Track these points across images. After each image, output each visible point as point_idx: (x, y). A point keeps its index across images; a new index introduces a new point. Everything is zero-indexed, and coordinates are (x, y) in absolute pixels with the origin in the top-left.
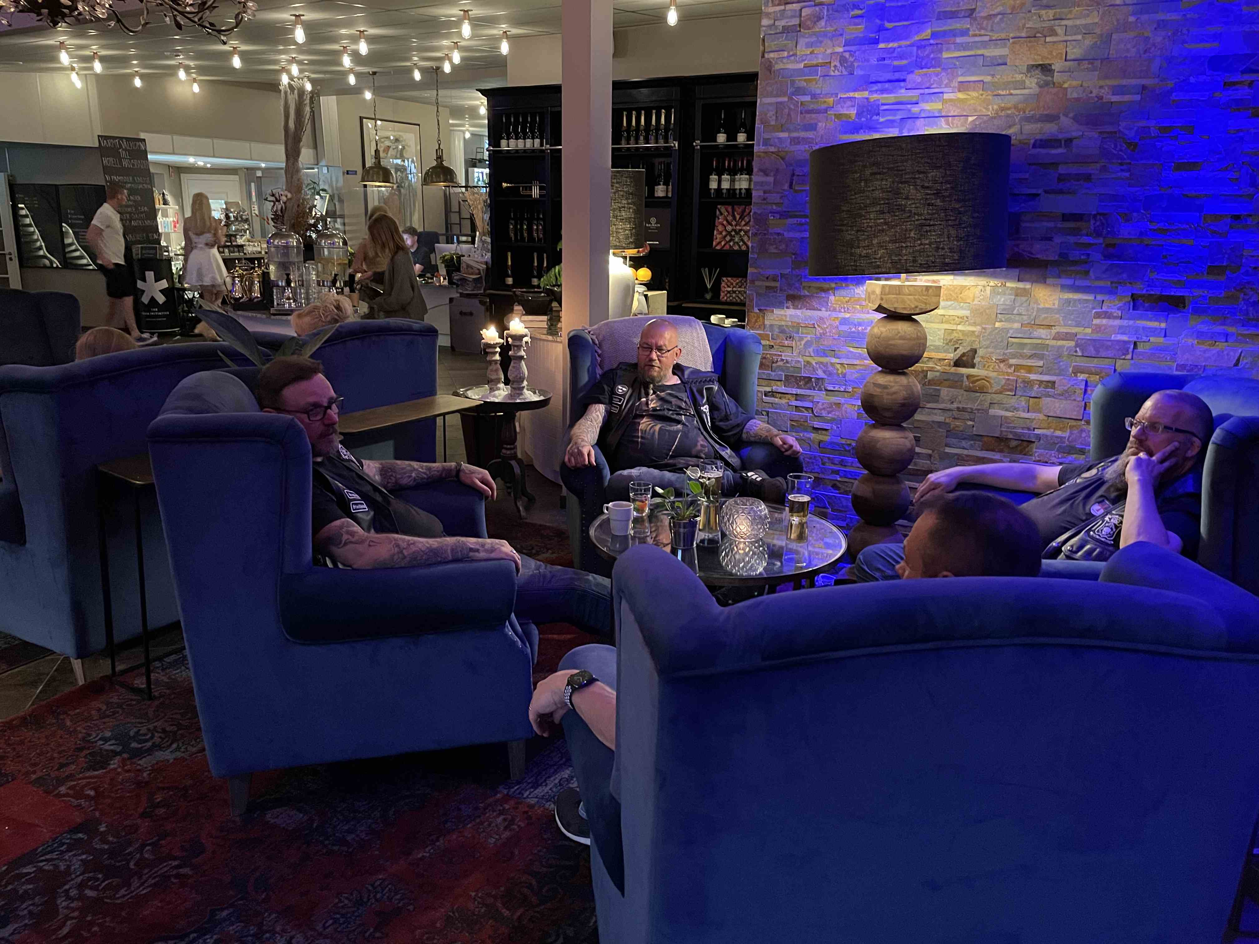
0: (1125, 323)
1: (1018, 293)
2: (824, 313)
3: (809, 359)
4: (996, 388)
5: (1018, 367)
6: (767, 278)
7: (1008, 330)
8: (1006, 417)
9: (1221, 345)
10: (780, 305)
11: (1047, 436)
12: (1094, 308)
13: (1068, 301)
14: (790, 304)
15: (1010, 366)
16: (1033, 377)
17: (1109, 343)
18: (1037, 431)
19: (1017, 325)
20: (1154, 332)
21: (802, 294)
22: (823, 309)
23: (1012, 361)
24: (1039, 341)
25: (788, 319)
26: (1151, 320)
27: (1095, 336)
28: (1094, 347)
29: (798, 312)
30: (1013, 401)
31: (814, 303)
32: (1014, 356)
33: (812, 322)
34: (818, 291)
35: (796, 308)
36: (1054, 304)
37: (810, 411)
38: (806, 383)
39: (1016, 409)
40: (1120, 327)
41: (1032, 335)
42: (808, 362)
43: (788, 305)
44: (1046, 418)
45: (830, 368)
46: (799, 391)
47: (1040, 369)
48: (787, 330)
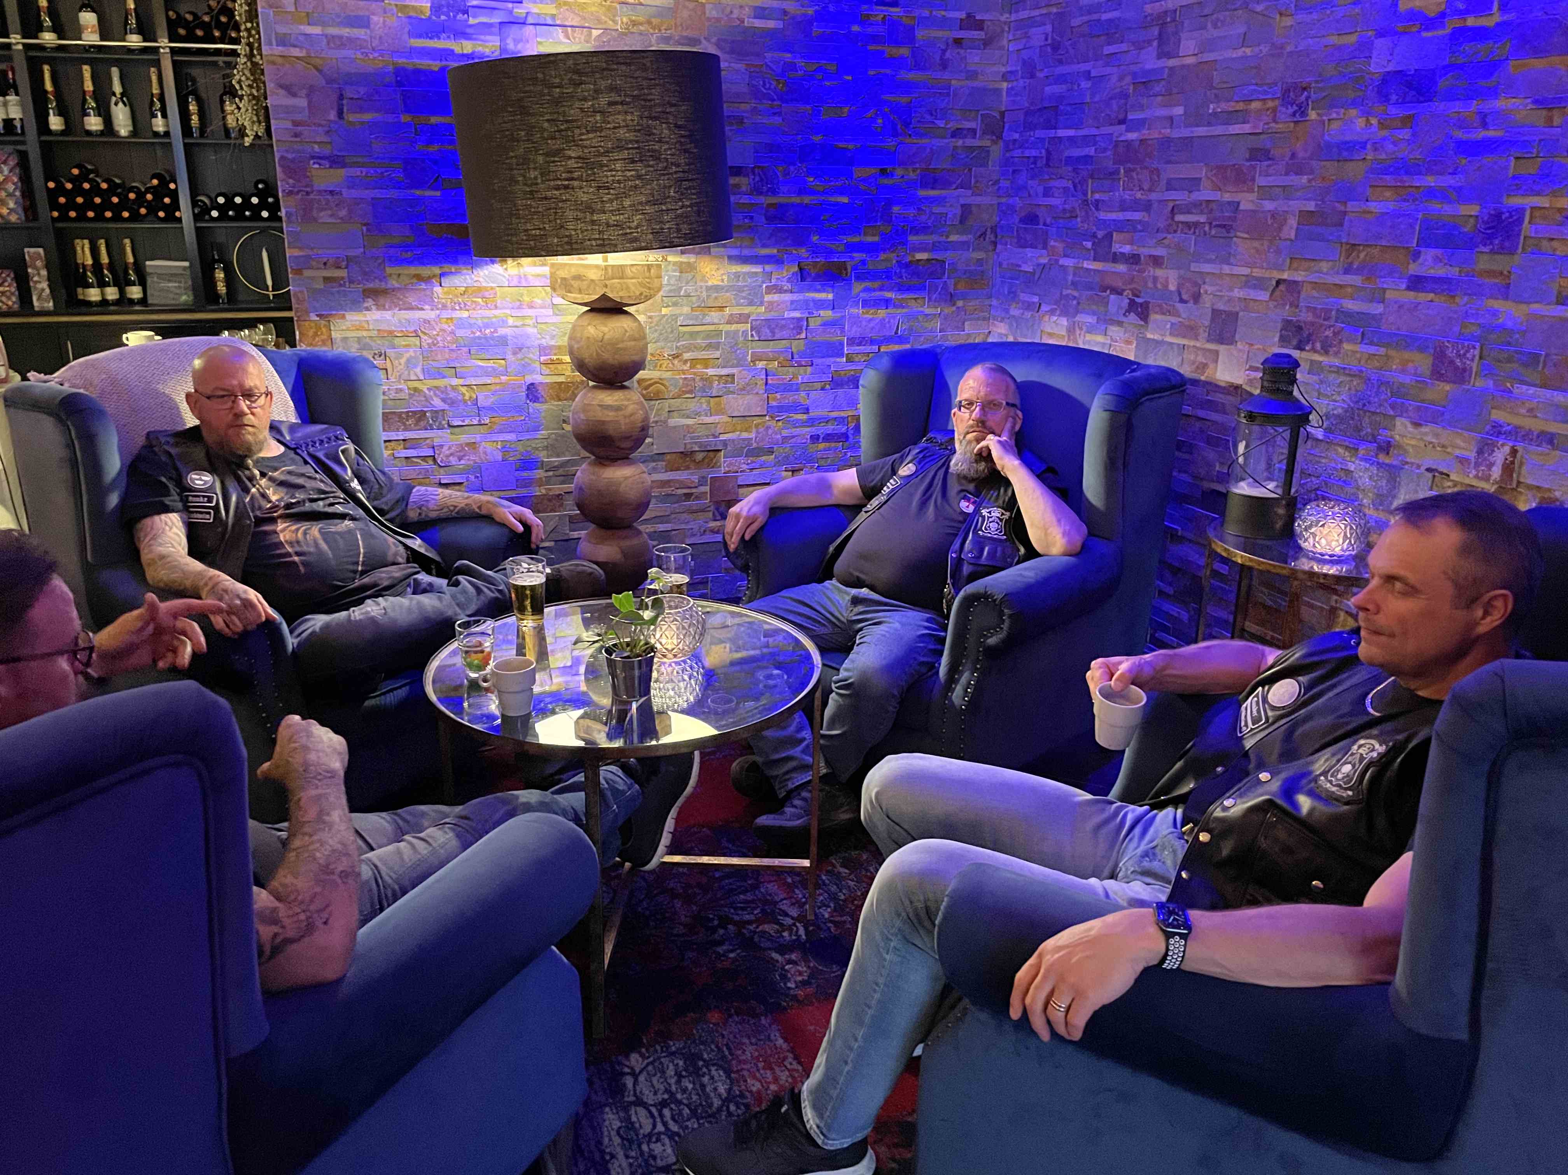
0: (795, 297)
1: (683, 269)
2: (429, 314)
3: (416, 384)
4: (674, 391)
5: (694, 362)
6: (325, 264)
7: (675, 317)
8: (688, 426)
9: (882, 313)
10: (356, 305)
11: (733, 440)
12: (763, 282)
13: (737, 275)
14: (370, 302)
15: (686, 362)
16: (711, 372)
17: (783, 322)
18: (723, 437)
19: (686, 310)
20: (821, 305)
21: (389, 286)
22: (427, 307)
23: (687, 356)
24: (712, 328)
25: (371, 327)
26: (819, 291)
27: (769, 316)
28: (769, 327)
29: (387, 315)
30: (692, 405)
31: (410, 300)
32: (688, 349)
33: (412, 329)
34: (415, 281)
35: (381, 307)
36: (723, 280)
37: (431, 462)
38: (419, 420)
39: (698, 414)
40: (792, 302)
41: (704, 321)
42: (416, 389)
43: (366, 305)
44: (730, 420)
45: (452, 395)
46: (409, 435)
47: (716, 362)
48: (373, 344)
